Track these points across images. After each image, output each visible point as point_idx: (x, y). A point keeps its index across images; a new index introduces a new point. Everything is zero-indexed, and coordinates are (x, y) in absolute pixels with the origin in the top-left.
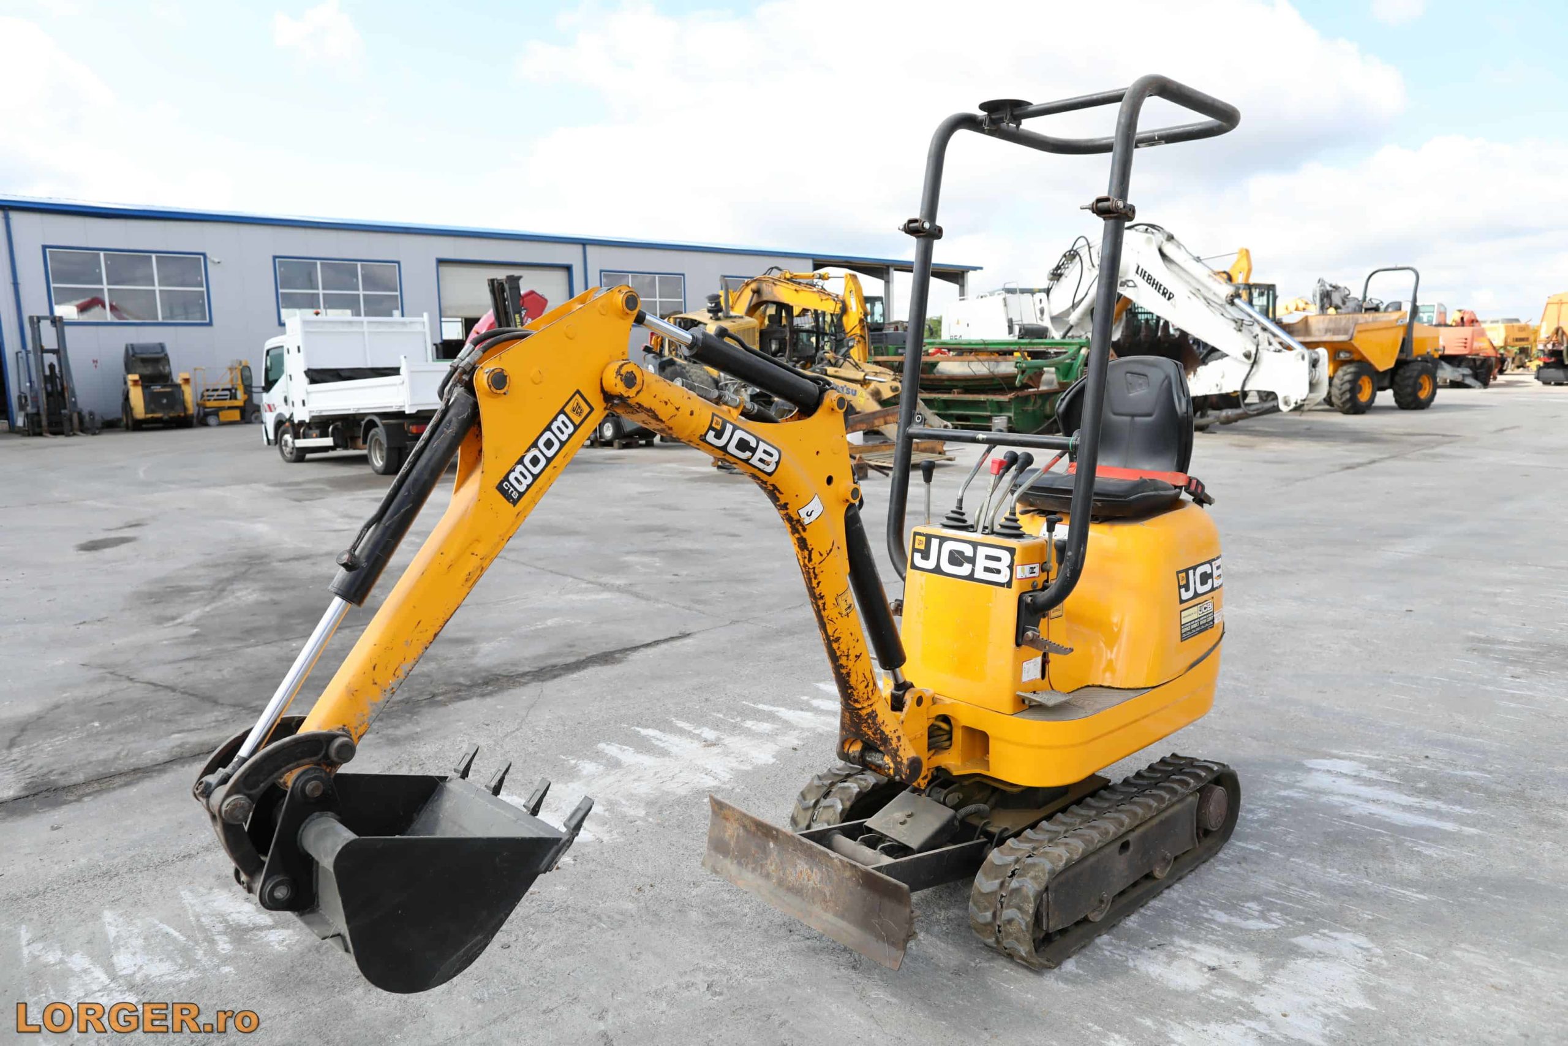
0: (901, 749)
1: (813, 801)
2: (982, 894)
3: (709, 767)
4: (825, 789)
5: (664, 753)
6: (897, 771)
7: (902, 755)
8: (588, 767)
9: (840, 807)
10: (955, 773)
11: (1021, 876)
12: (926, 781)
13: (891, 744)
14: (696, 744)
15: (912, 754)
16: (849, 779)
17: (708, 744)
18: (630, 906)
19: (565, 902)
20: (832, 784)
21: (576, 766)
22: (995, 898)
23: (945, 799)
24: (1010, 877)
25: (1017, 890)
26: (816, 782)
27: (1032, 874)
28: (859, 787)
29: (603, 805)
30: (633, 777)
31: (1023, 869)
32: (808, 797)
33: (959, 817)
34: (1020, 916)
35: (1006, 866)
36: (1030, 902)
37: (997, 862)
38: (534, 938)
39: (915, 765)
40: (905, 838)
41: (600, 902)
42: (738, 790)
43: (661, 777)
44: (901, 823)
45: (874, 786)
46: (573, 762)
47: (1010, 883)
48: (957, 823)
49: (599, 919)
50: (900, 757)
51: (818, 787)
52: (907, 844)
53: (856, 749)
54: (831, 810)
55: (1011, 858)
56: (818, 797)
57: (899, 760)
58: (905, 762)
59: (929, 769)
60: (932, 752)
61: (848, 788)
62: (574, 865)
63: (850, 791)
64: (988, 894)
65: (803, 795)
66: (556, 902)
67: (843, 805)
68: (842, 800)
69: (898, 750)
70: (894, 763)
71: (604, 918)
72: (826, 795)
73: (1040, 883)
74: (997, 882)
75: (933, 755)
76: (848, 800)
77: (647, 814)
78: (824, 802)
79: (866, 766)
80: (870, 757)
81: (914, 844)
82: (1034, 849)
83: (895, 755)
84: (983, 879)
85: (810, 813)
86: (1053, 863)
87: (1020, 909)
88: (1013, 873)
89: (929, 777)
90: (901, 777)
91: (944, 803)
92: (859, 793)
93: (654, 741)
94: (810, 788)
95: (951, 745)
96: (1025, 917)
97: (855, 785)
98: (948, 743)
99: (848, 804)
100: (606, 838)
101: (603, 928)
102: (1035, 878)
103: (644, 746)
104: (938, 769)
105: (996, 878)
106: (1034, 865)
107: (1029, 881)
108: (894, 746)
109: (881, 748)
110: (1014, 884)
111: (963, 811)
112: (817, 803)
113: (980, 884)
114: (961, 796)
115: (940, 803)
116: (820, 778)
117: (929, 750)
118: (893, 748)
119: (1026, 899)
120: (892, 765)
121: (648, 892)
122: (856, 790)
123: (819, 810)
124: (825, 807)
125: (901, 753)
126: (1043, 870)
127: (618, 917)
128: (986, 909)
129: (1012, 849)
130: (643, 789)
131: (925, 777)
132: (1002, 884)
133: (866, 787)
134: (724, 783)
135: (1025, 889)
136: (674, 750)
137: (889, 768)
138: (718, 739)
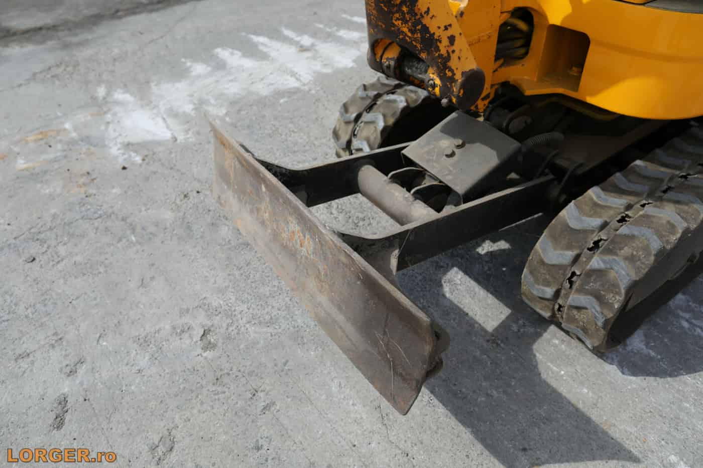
0: (454, 57)
1: (354, 115)
2: (542, 263)
3: (296, 70)
4: (368, 102)
5: (264, 57)
6: (446, 91)
7: (454, 68)
8: (199, 69)
9: (381, 124)
10: (528, 92)
11: (609, 251)
12: (486, 102)
13: (438, 49)
14: (292, 50)
15: (470, 65)
16: (399, 91)
17: (303, 49)
18: (168, 216)
19: (112, 207)
20: (378, 96)
21: (190, 67)
22: (564, 275)
23: (508, 125)
24: (590, 249)
25: (599, 273)
26: (361, 93)
27: (627, 251)
28: (407, 101)
29: (195, 104)
30: (230, 78)
31: (613, 241)
32: (351, 109)
33: (524, 150)
34: (598, 309)
35: (586, 232)
36: (618, 293)
37: (573, 224)
38: (62, 250)
39: (474, 80)
40: (450, 177)
41: (143, 209)
42: (313, 92)
43: (252, 79)
44: (447, 156)
45: (424, 100)
46: (189, 64)
47: (589, 259)
48: (520, 158)
49: (133, 230)
50: (451, 70)
51: (362, 98)
52: (450, 185)
53: (392, 55)
54: (372, 126)
55: (596, 222)
56: (361, 110)
57: (449, 74)
58: (459, 78)
59: (492, 86)
60: (501, 62)
61: (395, 101)
62: (141, 165)
63: (394, 105)
64: (553, 265)
65: (346, 108)
66: (105, 206)
67: (385, 121)
68: (385, 116)
69: (448, 58)
70: (441, 78)
71: (138, 229)
72: (370, 108)
73: (638, 269)
74: (570, 254)
75: (500, 67)
76: (393, 114)
77: (227, 114)
78: (366, 117)
79: (406, 80)
80: (410, 67)
81: (460, 187)
82: (629, 207)
83: (443, 66)
84: (550, 245)
85: (351, 127)
86: (661, 237)
87: (599, 298)
88: (597, 244)
89: (492, 96)
90: (450, 101)
91: (506, 131)
92: (404, 110)
93: (261, 48)
94: (353, 100)
95: (527, 53)
96: (606, 312)
97: (403, 98)
98: (523, 51)
99: (391, 121)
100: (181, 138)
101: (132, 242)
102: (631, 259)
103: (251, 51)
104: (505, 85)
105: (569, 247)
106: (632, 237)
107: (622, 263)
108: (443, 51)
109: (423, 56)
110: (596, 262)
111: (530, 142)
112: (358, 117)
113: (544, 250)
114: (529, 120)
115: (501, 130)
116: (365, 88)
117: (497, 58)
118: (441, 56)
119: (613, 287)
120: (438, 81)
121: (194, 199)
122: (403, 104)
123: (360, 124)
124: (366, 123)
125: (453, 63)
126: (646, 248)
127: (152, 229)
128: (548, 284)
129: (596, 205)
130: (233, 89)
131: (488, 96)
132: (577, 258)
133: (416, 101)
134: (304, 85)
135: (612, 274)
136: (273, 54)
137: (434, 86)
138: (313, 45)
